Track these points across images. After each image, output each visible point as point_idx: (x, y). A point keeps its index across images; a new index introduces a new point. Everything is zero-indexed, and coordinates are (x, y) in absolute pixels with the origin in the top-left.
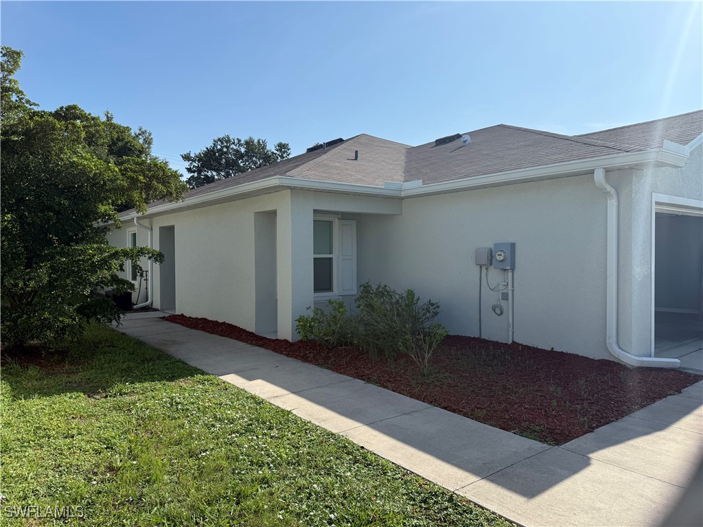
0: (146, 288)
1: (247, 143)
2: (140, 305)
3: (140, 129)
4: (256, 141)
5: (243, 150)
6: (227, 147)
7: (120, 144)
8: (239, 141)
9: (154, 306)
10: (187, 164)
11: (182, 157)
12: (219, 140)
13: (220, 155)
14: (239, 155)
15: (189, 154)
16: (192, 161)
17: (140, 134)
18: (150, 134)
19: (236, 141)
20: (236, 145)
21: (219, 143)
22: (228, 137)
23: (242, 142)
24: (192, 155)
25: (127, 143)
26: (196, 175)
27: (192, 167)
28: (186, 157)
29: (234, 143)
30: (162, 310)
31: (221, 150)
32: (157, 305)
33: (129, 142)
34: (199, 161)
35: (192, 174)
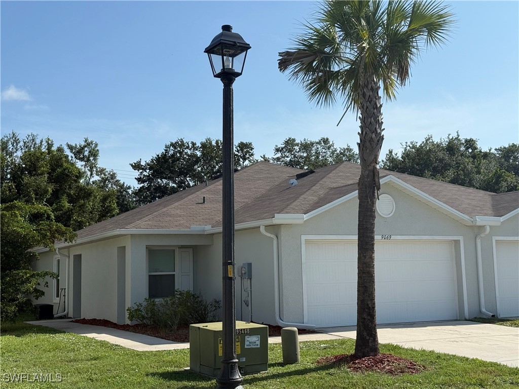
0: (65, 302)
1: (204, 146)
2: (59, 315)
3: (86, 141)
4: (214, 143)
5: (199, 154)
6: (181, 153)
7: (59, 170)
8: (194, 144)
9: (69, 316)
10: (137, 174)
11: (132, 165)
12: (172, 145)
13: (173, 162)
14: (195, 160)
15: (140, 162)
16: (142, 169)
17: (85, 146)
18: (96, 145)
19: (190, 145)
20: (190, 149)
21: (171, 148)
22: (182, 141)
23: (197, 145)
24: (143, 163)
25: (65, 170)
26: (146, 184)
27: (142, 176)
28: (137, 166)
29: (188, 147)
30: (74, 318)
31: (173, 156)
32: (71, 315)
33: (67, 168)
34: (150, 169)
35: (142, 185)
